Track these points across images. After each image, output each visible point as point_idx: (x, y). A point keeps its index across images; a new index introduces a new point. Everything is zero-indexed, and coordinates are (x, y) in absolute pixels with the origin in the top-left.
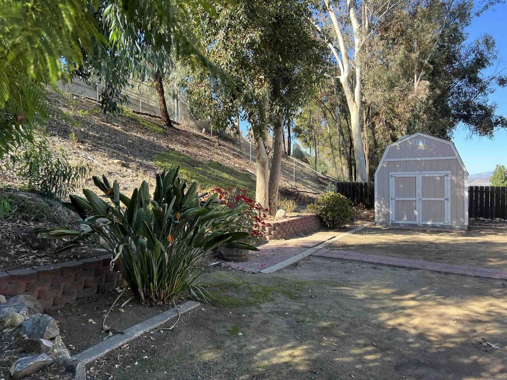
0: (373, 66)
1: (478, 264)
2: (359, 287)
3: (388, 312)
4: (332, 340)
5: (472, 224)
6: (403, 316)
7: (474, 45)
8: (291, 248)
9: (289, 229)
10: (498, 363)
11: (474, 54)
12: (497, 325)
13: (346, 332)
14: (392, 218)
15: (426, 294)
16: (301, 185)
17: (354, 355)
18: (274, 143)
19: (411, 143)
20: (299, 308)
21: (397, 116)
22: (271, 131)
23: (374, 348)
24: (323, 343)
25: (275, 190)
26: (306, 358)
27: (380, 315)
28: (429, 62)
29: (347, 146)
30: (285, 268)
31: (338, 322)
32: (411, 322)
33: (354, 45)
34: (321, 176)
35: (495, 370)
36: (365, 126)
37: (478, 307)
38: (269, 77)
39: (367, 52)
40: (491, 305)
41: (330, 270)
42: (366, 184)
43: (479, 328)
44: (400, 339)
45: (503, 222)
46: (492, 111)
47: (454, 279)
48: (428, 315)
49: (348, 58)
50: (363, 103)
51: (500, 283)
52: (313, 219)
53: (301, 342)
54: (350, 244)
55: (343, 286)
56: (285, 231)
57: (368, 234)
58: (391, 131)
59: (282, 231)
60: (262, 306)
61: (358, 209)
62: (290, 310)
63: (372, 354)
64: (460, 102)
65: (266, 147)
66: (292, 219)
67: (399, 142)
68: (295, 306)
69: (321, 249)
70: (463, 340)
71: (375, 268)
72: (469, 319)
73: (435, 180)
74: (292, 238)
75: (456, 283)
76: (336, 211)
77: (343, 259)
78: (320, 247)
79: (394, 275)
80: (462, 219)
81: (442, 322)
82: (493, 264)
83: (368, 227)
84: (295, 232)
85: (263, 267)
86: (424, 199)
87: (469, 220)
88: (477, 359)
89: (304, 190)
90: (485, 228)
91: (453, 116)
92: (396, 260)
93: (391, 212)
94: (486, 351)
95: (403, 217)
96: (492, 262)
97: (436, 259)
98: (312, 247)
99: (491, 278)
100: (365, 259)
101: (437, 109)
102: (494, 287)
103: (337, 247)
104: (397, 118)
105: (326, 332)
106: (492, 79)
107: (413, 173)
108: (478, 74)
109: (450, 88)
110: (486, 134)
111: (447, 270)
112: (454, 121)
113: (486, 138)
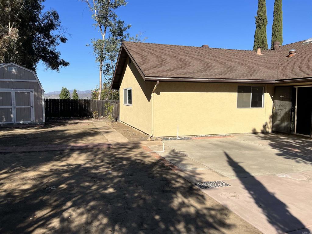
1: (49, 144)
5: (47, 121)
7: (47, 14)
10: (54, 197)
11: (47, 20)
12: (56, 176)
19: (6, 69)
28: (18, 16)
32: (3, 188)
35: (52, 201)
37: (45, 168)
40: (53, 166)
43: (45, 181)
45: (64, 119)
47: (34, 155)
51: (59, 152)
64: (40, 48)
70: (35, 189)
72: (40, 176)
73: (24, 95)
75: (35, 157)
80: (41, 119)
82: (56, 142)
86: (17, 107)
87: (45, 118)
88: (43, 198)
90: (54, 123)
94: (48, 192)
96: (56, 141)
97: (24, 144)
99: (54, 151)
101: (25, 48)
102: (55, 155)
106: (57, 37)
107: (9, 89)
108: (50, 32)
109: (33, 37)
110: (55, 69)
111: (29, 150)
112: (37, 59)
113: (55, 71)
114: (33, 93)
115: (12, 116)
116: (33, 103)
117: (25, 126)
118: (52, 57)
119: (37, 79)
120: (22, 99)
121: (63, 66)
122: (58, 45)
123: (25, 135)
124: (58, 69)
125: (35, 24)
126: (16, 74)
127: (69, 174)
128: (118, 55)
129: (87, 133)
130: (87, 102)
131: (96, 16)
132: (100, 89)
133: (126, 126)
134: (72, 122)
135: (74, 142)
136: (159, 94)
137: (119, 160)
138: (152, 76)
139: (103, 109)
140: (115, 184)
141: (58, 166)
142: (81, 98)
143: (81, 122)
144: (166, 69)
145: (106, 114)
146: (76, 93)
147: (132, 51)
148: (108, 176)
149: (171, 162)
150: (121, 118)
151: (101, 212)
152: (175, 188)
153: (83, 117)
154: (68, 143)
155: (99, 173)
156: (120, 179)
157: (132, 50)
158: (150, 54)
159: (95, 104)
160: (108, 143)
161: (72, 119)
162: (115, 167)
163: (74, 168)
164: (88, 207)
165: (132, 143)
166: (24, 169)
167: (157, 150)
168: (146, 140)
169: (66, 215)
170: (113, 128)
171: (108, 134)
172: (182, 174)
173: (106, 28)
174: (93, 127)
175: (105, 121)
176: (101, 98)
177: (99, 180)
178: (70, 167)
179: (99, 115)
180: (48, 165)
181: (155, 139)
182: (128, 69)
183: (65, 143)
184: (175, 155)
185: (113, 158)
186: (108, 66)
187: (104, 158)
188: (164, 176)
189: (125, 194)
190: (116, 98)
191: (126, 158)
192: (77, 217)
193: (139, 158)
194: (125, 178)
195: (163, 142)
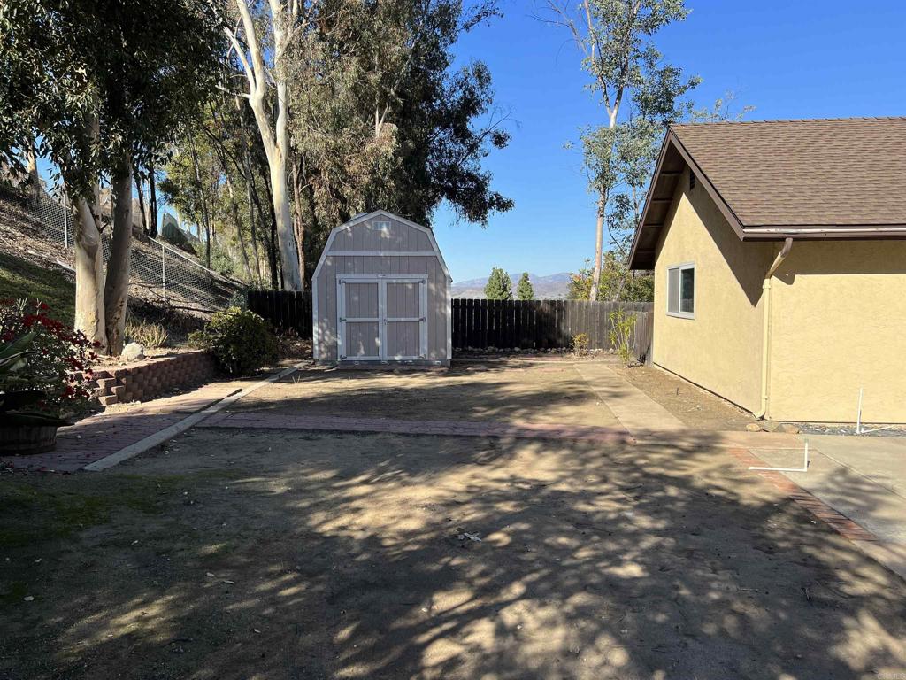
0: (307, 86)
1: (461, 417)
2: (278, 474)
3: (325, 510)
4: (223, 575)
5: (457, 358)
6: (348, 512)
7: (461, 76)
8: (153, 416)
9: (150, 381)
10: (479, 563)
11: (461, 91)
12: (479, 505)
13: (248, 555)
14: (342, 352)
15: (386, 471)
16: (178, 295)
17: (261, 594)
18: (115, 209)
19: (369, 227)
20: (162, 528)
21: (349, 179)
22: (106, 185)
23: (297, 575)
24: (206, 582)
25: (119, 304)
26: (171, 616)
27: (311, 516)
28: (396, 92)
29: (267, 226)
30: (138, 456)
31: (236, 540)
32: (358, 521)
33: (273, 40)
34: (220, 278)
35: (473, 573)
36: (296, 191)
37: (456, 481)
38: (98, 75)
39: (296, 58)
40: (474, 477)
41: (227, 450)
42: (298, 294)
43: (455, 515)
44: (339, 551)
45: (497, 353)
46: (486, 184)
47: (427, 443)
48: (385, 505)
49: (263, 64)
50: (291, 150)
51: (486, 442)
52: (200, 361)
53: (164, 590)
54: (270, 399)
55: (250, 476)
56: (141, 386)
57: (300, 381)
58: (339, 205)
59: (136, 385)
60: (84, 535)
61: (284, 339)
62: (143, 535)
63: (294, 586)
64: (443, 166)
65: (96, 217)
66: (155, 360)
67: (352, 224)
68: (154, 526)
69: (215, 413)
70: (433, 535)
71: (308, 439)
72: (443, 502)
73: (407, 288)
74: (156, 398)
75: (429, 449)
76: (245, 343)
77: (254, 429)
78: (211, 410)
79: (338, 446)
80: (443, 351)
81: (405, 513)
82: (479, 415)
83: (303, 369)
84: (163, 387)
85: (89, 459)
86: (390, 320)
87: (453, 350)
88: (450, 561)
89: (185, 305)
90: (473, 363)
91: (433, 186)
92: (342, 423)
93: (339, 343)
94: (463, 547)
95: (358, 350)
96: (478, 412)
97: (404, 414)
98: (196, 412)
99: (476, 437)
100: (291, 425)
101: (409, 172)
102: (479, 449)
103: (243, 407)
104: (349, 182)
105: (214, 562)
106: (485, 134)
107: (374, 276)
108: (468, 124)
109: (428, 141)
110: (478, 219)
111: (418, 431)
112: (435, 196)
113: (477, 225)
114: (426, 285)
115: (378, 342)
116: (424, 312)
117: (406, 368)
118: (471, 189)
119: (436, 249)
120: (403, 299)
121: (498, 209)
122: (487, 155)
123: (406, 391)
124: (484, 219)
125: (432, 106)
126: (388, 237)
127: (515, 506)
128: (654, 168)
129: (556, 394)
130: (557, 306)
131: (593, 60)
132: (596, 269)
133: (673, 381)
134: (518, 361)
135: (525, 416)
136: (790, 281)
137: (654, 480)
138: (769, 223)
139: (603, 327)
140: (645, 552)
141: (485, 478)
142: (539, 296)
143: (540, 364)
144: (818, 200)
145: (613, 342)
146: (528, 284)
147: (700, 152)
148: (622, 525)
149: (835, 507)
150: (657, 355)
151: (604, 627)
152: (851, 597)
153: (547, 348)
154: (507, 419)
155: (598, 512)
156: (661, 538)
157: (700, 147)
158: (760, 157)
159: (580, 311)
160: (618, 428)
161: (517, 354)
162: (644, 501)
163: (528, 490)
164: (568, 608)
165: (692, 434)
166: (407, 479)
167: (783, 464)
168: (741, 427)
169: (509, 616)
170: (634, 385)
171: (618, 400)
172: (880, 554)
173: (620, 93)
174: (574, 378)
175: (608, 362)
176: (598, 295)
177: (597, 534)
178: (516, 485)
179: (590, 346)
180: (461, 473)
181: (773, 426)
182: (685, 207)
183: (503, 419)
184: (849, 485)
185: (636, 475)
186: (623, 202)
187: (608, 471)
188: (809, 550)
189: (677, 588)
190: (645, 294)
191: (676, 479)
192: (539, 629)
193: (720, 483)
194: (675, 538)
195: (807, 440)
